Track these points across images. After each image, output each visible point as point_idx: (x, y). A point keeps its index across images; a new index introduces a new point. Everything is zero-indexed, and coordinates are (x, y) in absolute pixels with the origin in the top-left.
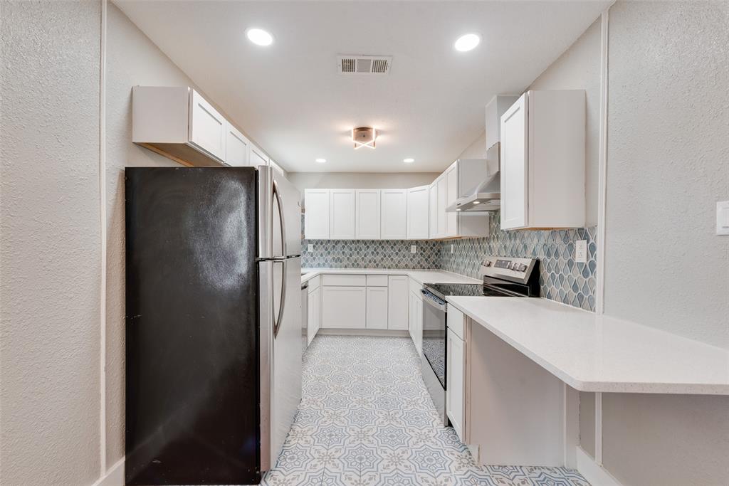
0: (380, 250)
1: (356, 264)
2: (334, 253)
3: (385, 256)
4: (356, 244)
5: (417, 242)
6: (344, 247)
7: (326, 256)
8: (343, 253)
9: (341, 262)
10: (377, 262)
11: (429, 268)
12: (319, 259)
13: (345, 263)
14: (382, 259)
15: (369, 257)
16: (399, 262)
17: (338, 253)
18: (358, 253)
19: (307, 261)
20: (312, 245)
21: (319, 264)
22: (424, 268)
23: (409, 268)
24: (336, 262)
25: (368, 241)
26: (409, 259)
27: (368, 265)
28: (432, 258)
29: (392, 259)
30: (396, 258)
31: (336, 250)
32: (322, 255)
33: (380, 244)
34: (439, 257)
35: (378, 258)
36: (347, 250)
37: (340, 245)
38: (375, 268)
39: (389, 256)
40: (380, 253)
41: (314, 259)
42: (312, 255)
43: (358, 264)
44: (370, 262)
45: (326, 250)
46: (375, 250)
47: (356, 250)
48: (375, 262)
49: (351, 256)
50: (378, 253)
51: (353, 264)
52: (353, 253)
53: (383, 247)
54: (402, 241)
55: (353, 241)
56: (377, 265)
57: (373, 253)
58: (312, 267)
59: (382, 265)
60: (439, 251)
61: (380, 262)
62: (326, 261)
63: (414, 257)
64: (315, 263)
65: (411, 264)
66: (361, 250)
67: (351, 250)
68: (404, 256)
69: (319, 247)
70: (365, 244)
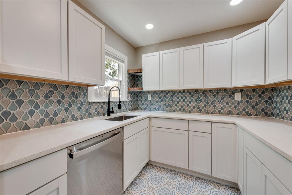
0: (203, 98)
1: (182, 109)
2: (165, 100)
3: (208, 103)
4: (182, 94)
5: (242, 90)
6: (172, 96)
7: (160, 102)
8: (172, 100)
9: (171, 107)
10: (201, 108)
11: (256, 115)
12: (155, 104)
13: (174, 108)
14: (205, 106)
15: (193, 104)
16: (222, 109)
17: (169, 100)
18: (184, 100)
19: (147, 106)
20: (150, 95)
21: (155, 109)
22: (250, 115)
23: (233, 114)
24: (167, 107)
25: (192, 90)
26: (233, 106)
27: (192, 110)
28: (260, 105)
29: (215, 106)
30: (219, 105)
31: (167, 98)
32: (157, 102)
33: (203, 93)
34: (270, 105)
35: (202, 105)
36: (175, 99)
37: (170, 95)
38: (198, 112)
39: (212, 103)
40: (203, 100)
41: (152, 104)
42: (150, 102)
43: (184, 109)
44: (194, 108)
45: (160, 98)
46: (199, 98)
47: (182, 98)
48: (199, 108)
49: (178, 102)
50: (201, 101)
51: (180, 109)
52: (180, 100)
53: (206, 96)
54: (225, 90)
55: (180, 91)
56: (201, 110)
57: (196, 101)
58: (150, 110)
59: (205, 110)
60: (270, 98)
61: (203, 108)
62: (160, 106)
63: (238, 104)
64: (153, 108)
65: (234, 110)
66: (186, 98)
67: (178, 98)
68: (227, 104)
69: (155, 96)
70: (190, 93)
